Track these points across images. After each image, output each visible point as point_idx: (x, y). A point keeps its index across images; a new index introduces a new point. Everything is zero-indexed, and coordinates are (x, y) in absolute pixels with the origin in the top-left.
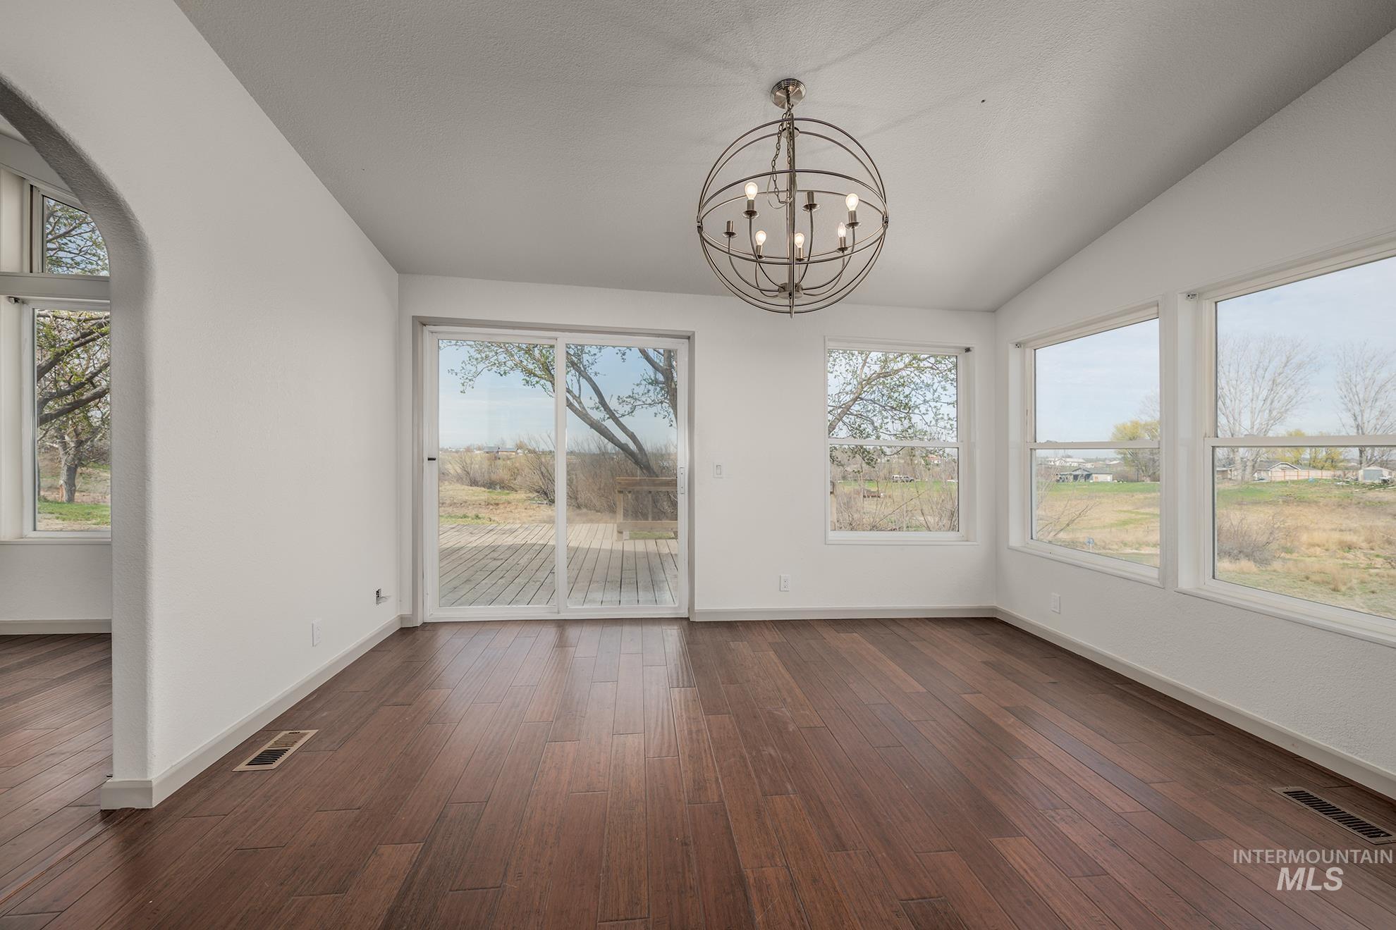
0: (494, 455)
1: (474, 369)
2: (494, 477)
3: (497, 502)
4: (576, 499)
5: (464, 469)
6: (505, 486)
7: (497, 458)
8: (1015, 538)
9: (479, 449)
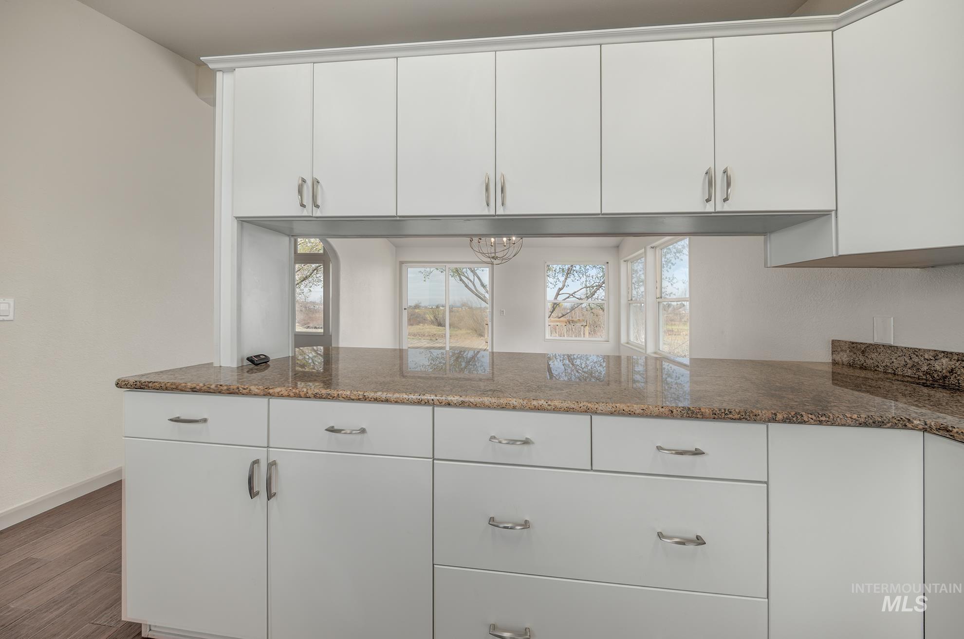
8: (623, 340)
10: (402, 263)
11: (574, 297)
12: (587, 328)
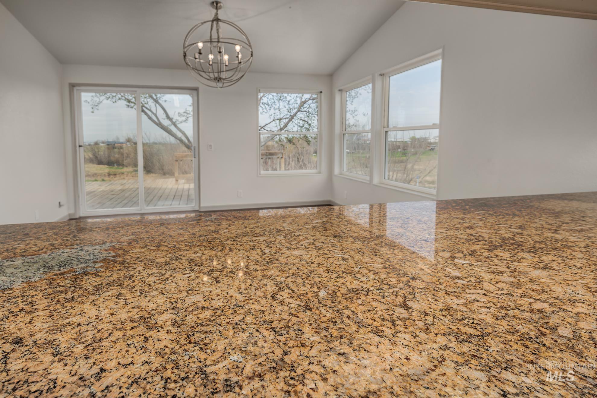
0: (111, 146)
1: (98, 100)
2: (112, 159)
3: (115, 173)
4: (163, 170)
5: (94, 155)
6: (120, 164)
7: (114, 148)
9: (103, 143)
10: (73, 86)
11: (265, 129)
12: (283, 160)
